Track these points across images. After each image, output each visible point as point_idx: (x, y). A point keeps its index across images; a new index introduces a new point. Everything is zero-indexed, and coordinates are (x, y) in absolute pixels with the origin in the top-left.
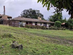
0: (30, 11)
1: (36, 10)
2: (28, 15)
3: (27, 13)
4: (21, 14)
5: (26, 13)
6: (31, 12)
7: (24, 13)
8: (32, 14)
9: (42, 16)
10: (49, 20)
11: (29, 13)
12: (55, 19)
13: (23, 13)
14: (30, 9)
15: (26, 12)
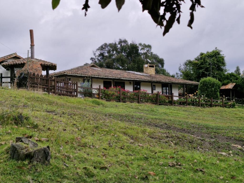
0: (119, 46)
1: (140, 44)
2: (114, 60)
3: (113, 55)
4: (92, 59)
5: (106, 54)
6: (123, 49)
7: (102, 55)
8: (128, 56)
9: (161, 62)
10: (181, 76)
11: (118, 52)
12: (201, 71)
13: (98, 53)
14: (121, 42)
15: (109, 52)
